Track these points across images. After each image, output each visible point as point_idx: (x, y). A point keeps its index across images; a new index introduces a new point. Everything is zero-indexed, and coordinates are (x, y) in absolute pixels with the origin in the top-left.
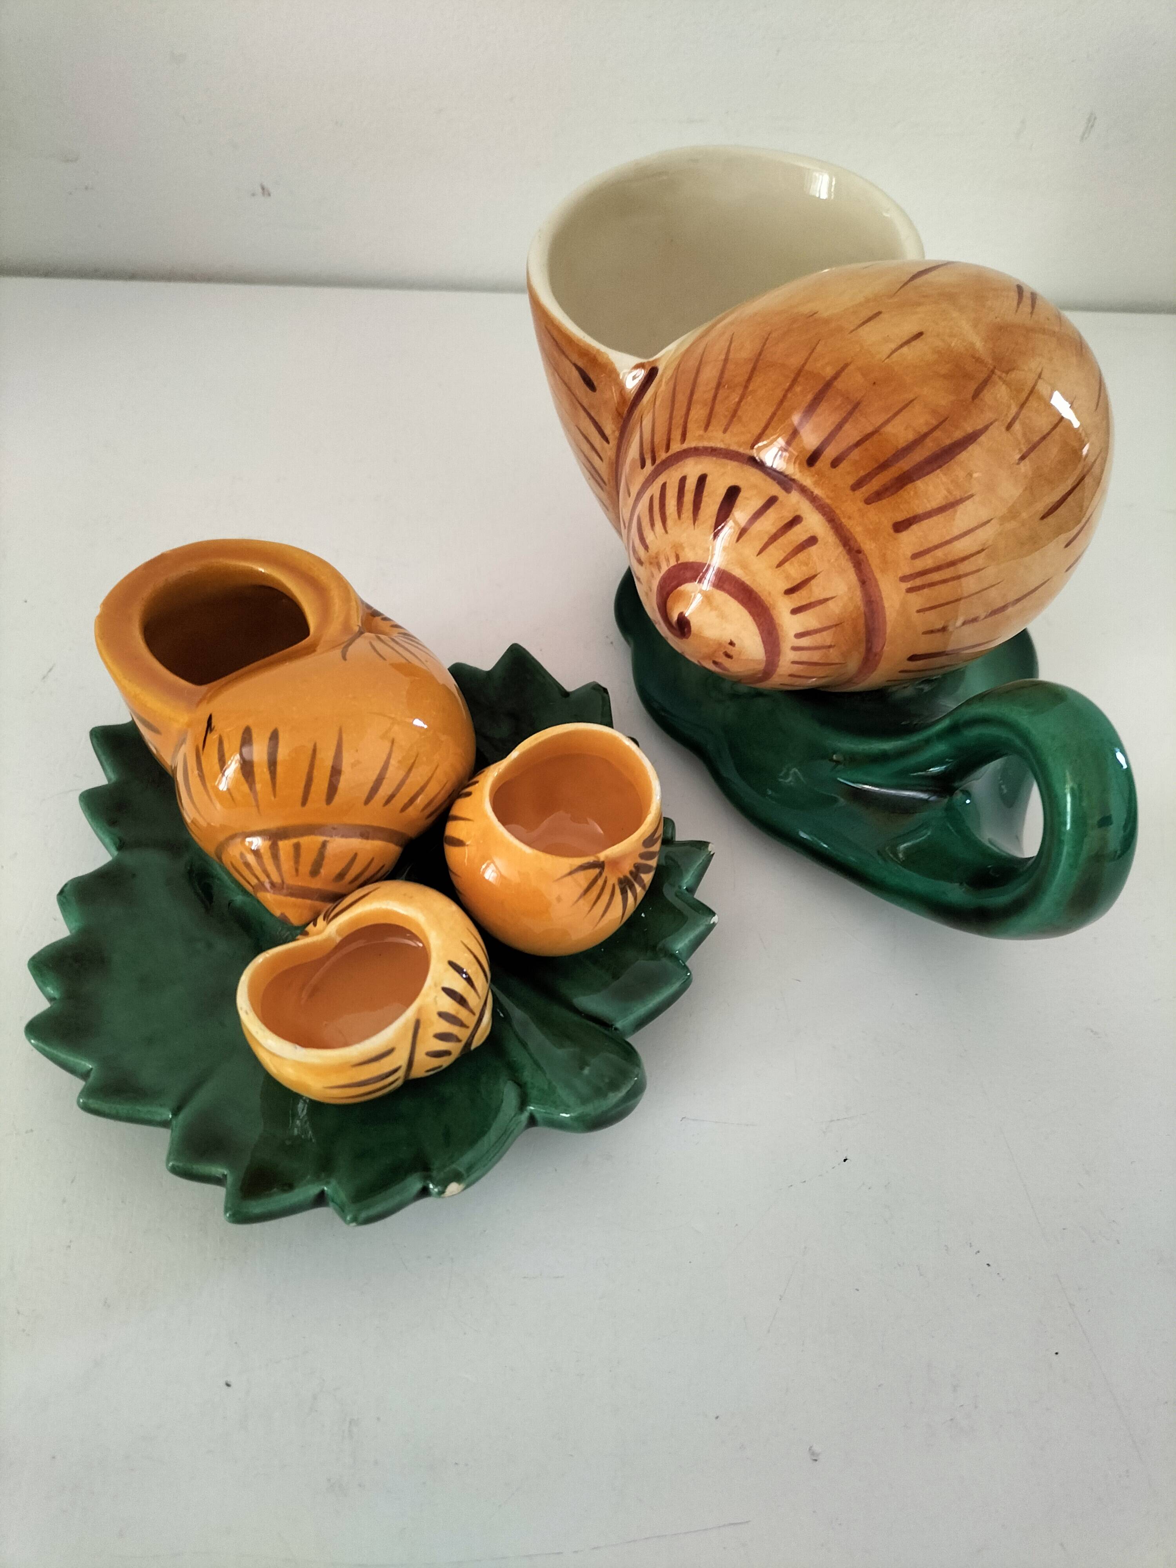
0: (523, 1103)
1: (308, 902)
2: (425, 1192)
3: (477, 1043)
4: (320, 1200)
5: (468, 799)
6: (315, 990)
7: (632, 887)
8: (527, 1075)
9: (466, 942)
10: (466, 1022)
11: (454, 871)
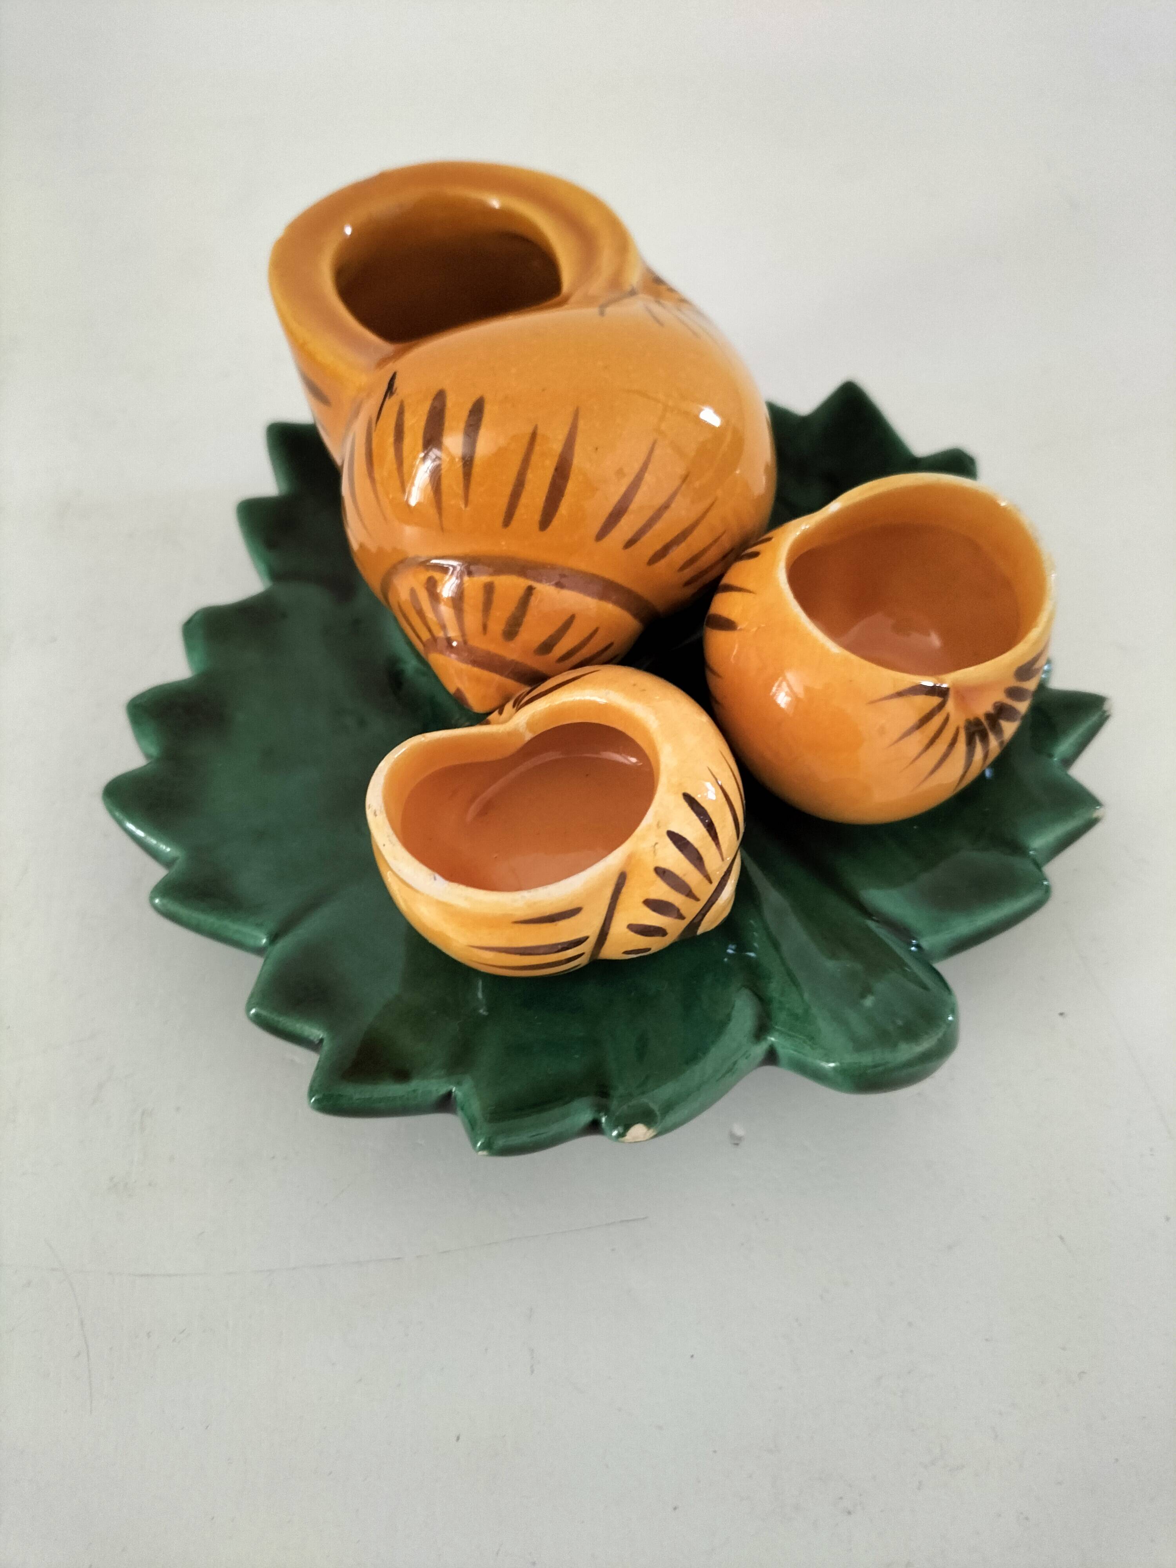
0: (761, 1030)
1: (497, 678)
2: (594, 1127)
3: (708, 924)
4: (445, 1104)
5: (752, 562)
6: (486, 809)
7: (984, 738)
8: (774, 988)
9: (715, 770)
10: (696, 892)
11: (716, 668)
